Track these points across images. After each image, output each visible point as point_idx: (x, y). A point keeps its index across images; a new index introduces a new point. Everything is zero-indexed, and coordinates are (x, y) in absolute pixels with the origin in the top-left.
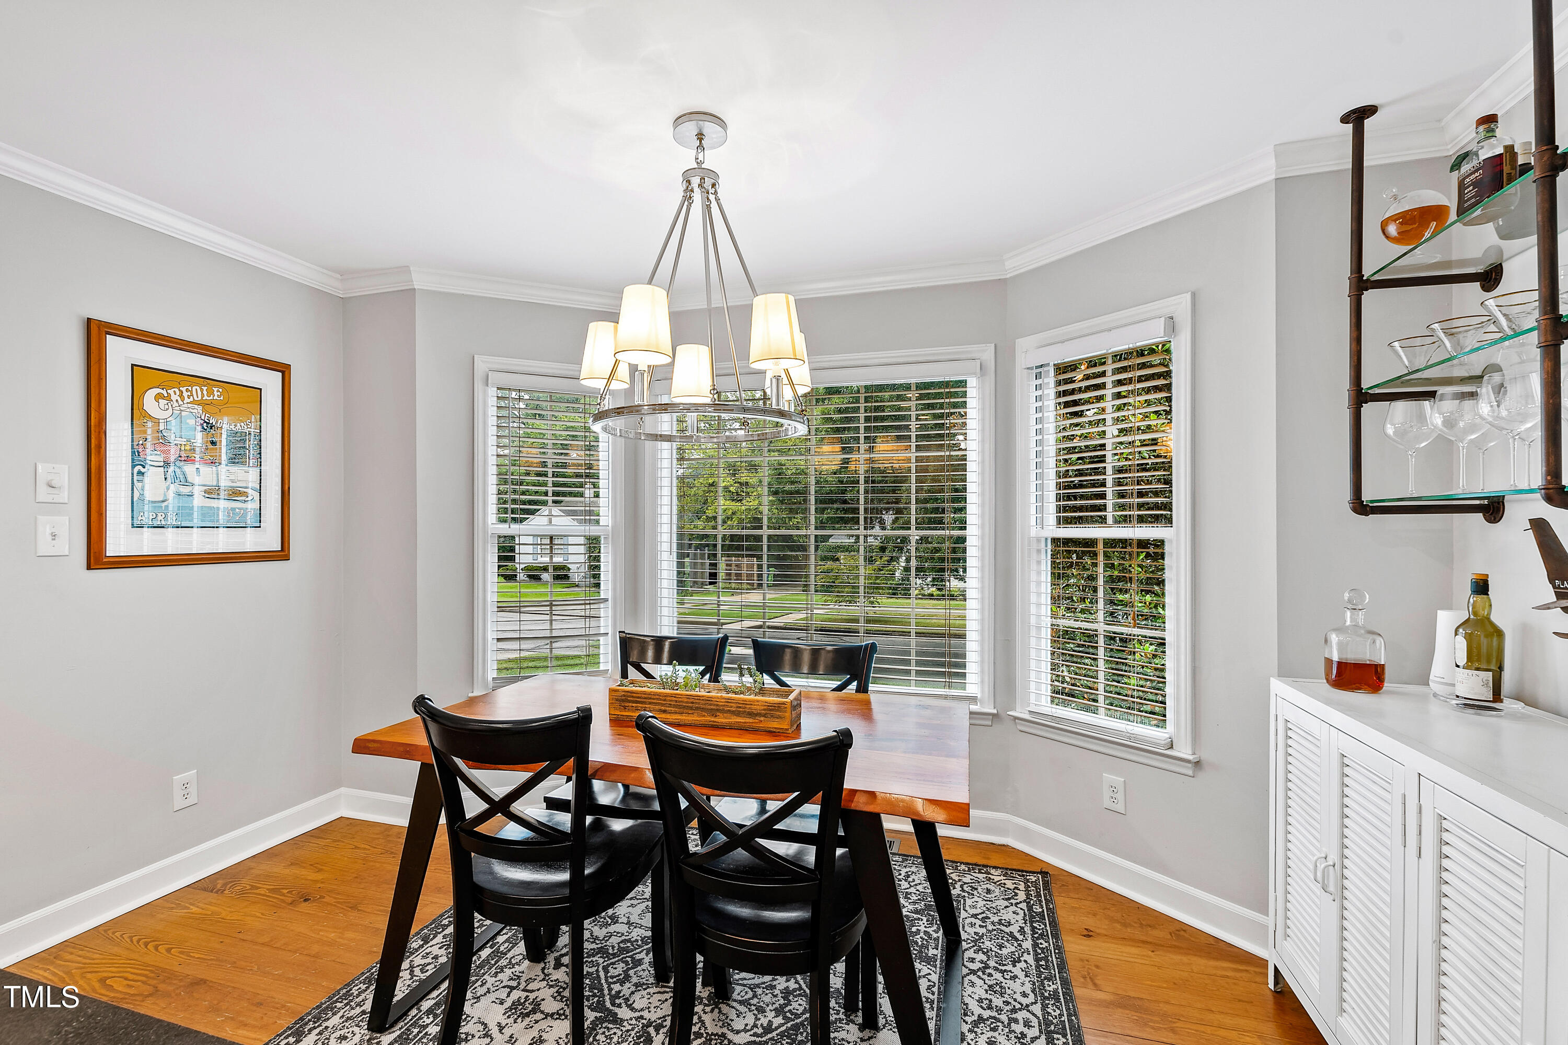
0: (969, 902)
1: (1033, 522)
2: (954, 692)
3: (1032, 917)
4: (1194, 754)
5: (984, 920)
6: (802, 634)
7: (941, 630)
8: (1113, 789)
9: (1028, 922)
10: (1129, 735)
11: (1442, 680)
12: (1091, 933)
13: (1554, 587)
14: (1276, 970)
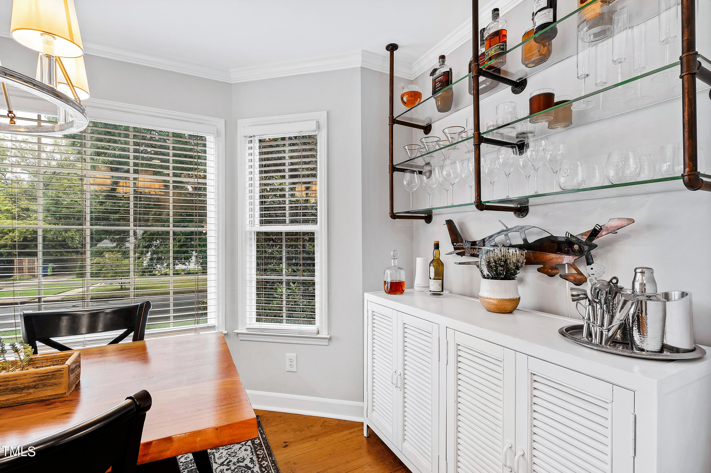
0: (217, 455)
1: (248, 223)
2: (201, 325)
3: (255, 448)
4: (328, 334)
5: (228, 465)
6: (79, 303)
7: (193, 288)
8: (291, 360)
9: (254, 453)
10: (299, 331)
11: (419, 286)
12: (287, 444)
13: (454, 246)
14: (368, 427)
